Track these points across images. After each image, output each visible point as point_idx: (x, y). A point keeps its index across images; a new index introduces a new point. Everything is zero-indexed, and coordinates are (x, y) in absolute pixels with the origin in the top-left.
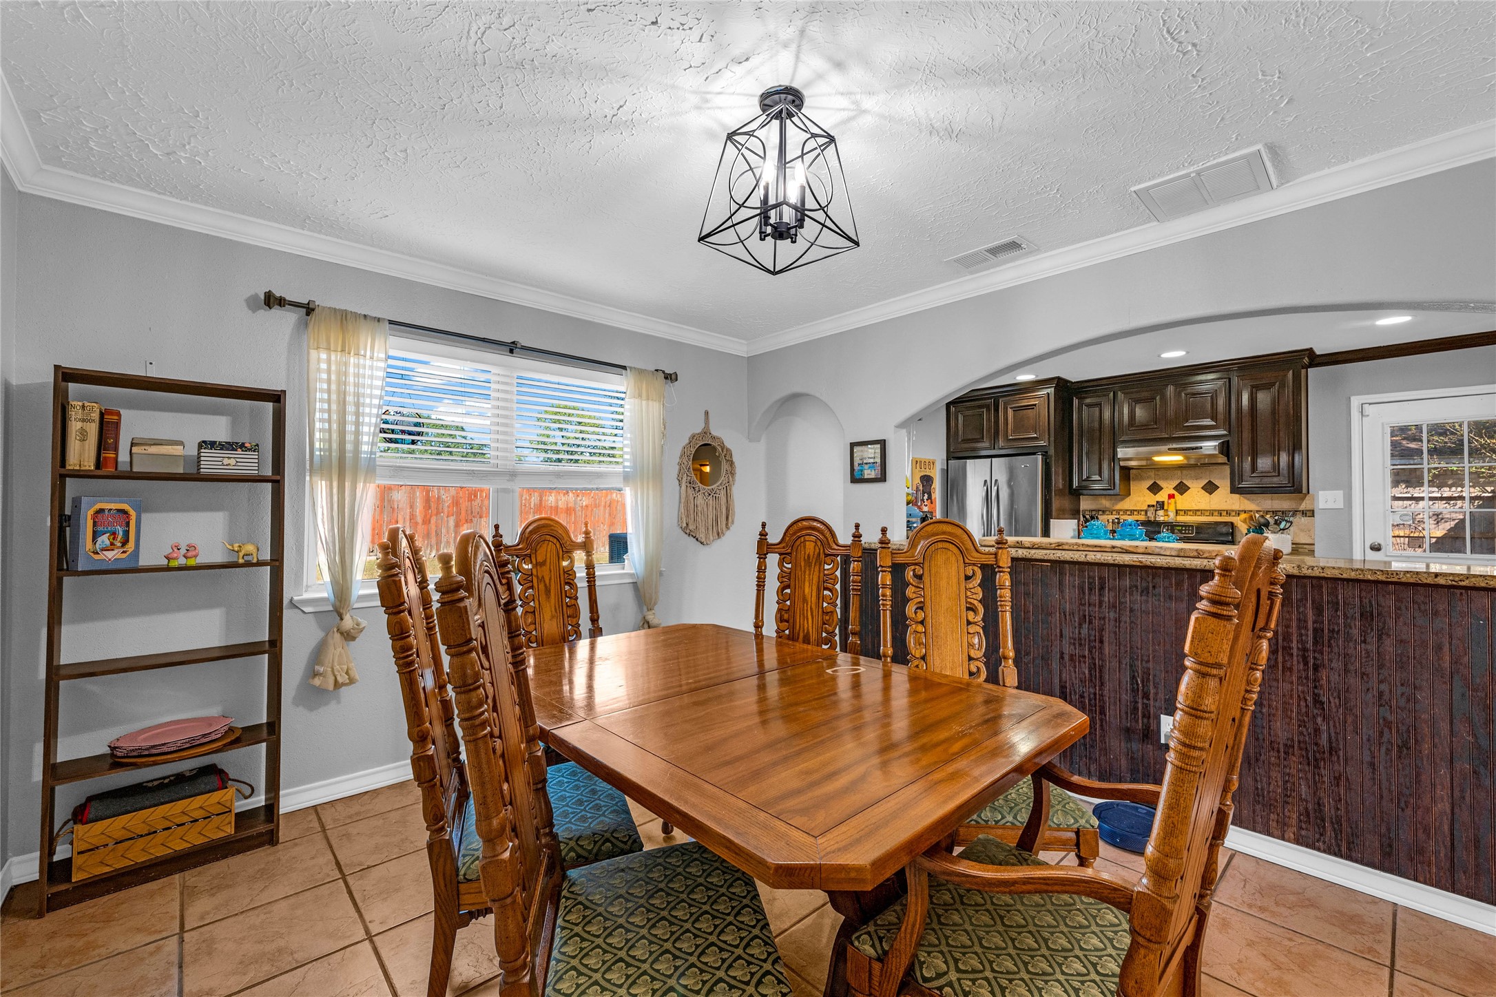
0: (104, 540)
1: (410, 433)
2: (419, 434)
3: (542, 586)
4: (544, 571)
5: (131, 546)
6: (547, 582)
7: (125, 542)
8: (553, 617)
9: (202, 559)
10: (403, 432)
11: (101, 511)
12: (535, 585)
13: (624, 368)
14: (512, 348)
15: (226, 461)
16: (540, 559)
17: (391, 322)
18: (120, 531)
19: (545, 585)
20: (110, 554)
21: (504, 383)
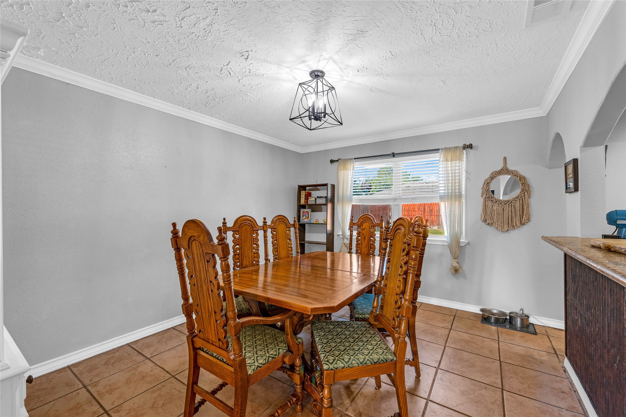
0: (304, 217)
1: (368, 189)
2: (371, 189)
3: (363, 236)
4: (364, 232)
5: (309, 219)
6: (365, 235)
7: (308, 218)
8: (365, 247)
9: (319, 222)
10: (367, 189)
11: (304, 211)
12: (361, 236)
13: (438, 149)
14: (394, 155)
15: (320, 201)
16: (363, 228)
17: (355, 159)
18: (307, 215)
19: (364, 236)
20: (305, 220)
21: (398, 167)
